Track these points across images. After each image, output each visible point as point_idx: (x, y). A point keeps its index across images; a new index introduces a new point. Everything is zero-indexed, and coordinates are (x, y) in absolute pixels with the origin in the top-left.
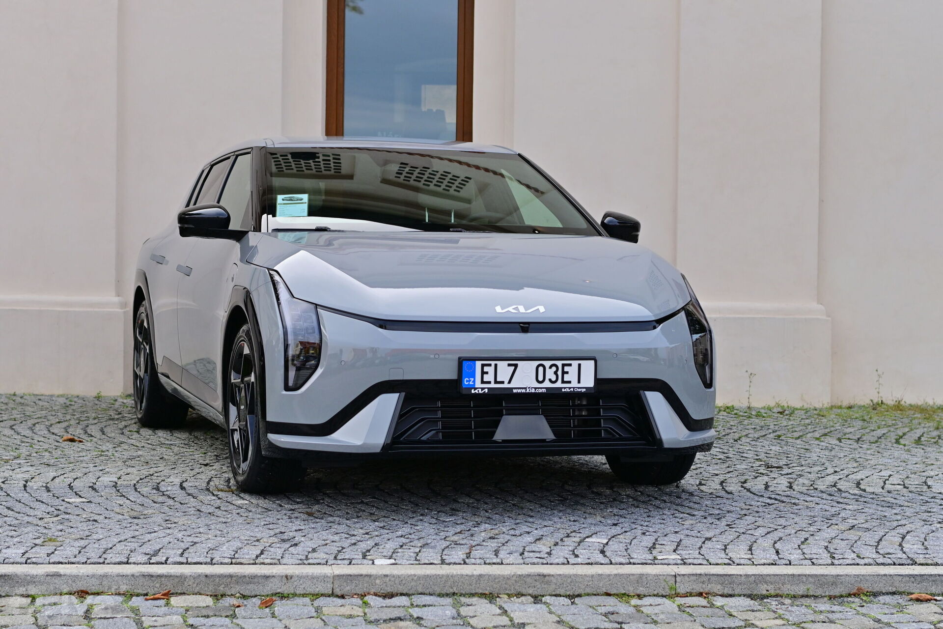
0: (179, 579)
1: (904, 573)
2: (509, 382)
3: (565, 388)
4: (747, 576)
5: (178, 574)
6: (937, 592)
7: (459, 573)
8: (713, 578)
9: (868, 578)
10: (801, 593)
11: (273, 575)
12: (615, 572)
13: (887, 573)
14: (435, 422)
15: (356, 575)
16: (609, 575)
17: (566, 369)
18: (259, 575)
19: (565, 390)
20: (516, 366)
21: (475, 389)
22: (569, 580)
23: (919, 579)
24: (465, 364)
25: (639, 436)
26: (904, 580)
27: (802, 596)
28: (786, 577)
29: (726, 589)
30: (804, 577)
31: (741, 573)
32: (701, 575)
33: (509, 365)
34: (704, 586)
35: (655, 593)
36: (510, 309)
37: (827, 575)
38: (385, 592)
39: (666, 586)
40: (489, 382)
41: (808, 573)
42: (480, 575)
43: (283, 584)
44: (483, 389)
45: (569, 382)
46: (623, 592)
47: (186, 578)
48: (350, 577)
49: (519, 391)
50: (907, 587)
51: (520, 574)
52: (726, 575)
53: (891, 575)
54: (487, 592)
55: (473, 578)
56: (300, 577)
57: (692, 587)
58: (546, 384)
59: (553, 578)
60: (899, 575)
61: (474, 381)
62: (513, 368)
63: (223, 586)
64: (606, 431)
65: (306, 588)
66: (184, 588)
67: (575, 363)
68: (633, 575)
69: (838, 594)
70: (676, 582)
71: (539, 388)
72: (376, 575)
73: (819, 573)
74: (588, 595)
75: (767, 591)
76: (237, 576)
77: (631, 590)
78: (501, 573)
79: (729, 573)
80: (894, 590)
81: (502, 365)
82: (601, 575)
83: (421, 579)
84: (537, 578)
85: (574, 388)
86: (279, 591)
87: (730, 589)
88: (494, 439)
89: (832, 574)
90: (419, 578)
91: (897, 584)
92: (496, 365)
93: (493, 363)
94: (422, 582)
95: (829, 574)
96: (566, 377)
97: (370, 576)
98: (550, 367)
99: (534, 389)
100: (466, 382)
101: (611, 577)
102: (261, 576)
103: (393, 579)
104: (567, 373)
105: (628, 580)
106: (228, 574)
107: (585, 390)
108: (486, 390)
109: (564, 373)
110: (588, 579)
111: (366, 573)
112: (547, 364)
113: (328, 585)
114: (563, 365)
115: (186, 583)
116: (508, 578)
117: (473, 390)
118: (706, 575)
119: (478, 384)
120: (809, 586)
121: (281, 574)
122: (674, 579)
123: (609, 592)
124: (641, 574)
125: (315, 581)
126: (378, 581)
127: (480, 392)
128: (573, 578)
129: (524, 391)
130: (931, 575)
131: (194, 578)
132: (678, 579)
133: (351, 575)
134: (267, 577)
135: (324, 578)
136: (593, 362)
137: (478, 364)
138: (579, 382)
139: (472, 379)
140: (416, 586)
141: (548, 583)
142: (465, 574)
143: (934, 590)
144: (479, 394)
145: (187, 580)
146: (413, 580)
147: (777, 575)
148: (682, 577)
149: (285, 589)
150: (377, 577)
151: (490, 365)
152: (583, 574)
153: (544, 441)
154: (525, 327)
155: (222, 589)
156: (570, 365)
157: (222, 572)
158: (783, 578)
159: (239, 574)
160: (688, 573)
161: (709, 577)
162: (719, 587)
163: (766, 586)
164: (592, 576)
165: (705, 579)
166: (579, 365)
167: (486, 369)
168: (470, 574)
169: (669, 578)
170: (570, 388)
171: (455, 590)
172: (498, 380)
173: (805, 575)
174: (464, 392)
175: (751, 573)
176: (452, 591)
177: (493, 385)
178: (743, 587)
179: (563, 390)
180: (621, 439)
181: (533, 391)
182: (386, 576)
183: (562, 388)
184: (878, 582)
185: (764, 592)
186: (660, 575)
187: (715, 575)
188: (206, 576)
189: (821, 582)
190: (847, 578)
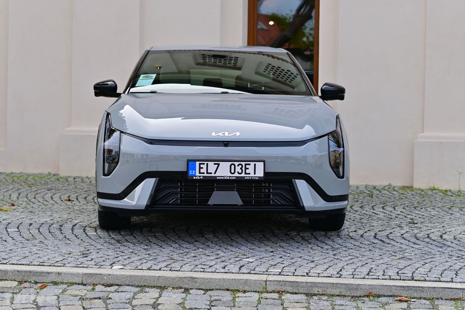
0: (4, 272)
1: (398, 285)
2: (215, 173)
3: (246, 177)
4: (306, 283)
5: (4, 270)
6: (417, 297)
7: (148, 275)
8: (287, 283)
9: (376, 287)
10: (337, 294)
11: (52, 272)
12: (233, 278)
13: (388, 285)
14: (177, 194)
15: (94, 274)
16: (229, 279)
17: (247, 166)
18: (45, 272)
19: (247, 178)
20: (219, 164)
21: (196, 176)
22: (207, 281)
23: (407, 288)
24: (190, 163)
25: (292, 204)
26: (398, 289)
27: (338, 296)
28: (329, 284)
29: (294, 289)
30: (339, 285)
31: (303, 281)
32: (280, 281)
33: (215, 164)
34: (282, 287)
35: (255, 290)
36: (220, 134)
37: (352, 284)
38: (109, 283)
39: (261, 287)
40: (204, 173)
41: (342, 282)
42: (159, 276)
43: (57, 277)
44: (200, 176)
45: (249, 174)
46: (237, 289)
47: (8, 272)
48: (91, 275)
49: (220, 178)
50: (400, 293)
51: (181, 276)
52: (295, 282)
53: (390, 286)
54: (162, 286)
55: (155, 278)
56: (65, 274)
57: (275, 288)
58: (236, 175)
59: (198, 280)
60: (395, 286)
61: (195, 172)
62: (217, 165)
63: (26, 277)
64: (273, 200)
65: (68, 279)
66: (7, 277)
67: (252, 164)
68: (242, 280)
69: (358, 295)
70: (266, 284)
71: (231, 177)
72: (104, 274)
73: (348, 283)
74: (217, 289)
75: (318, 291)
76: (34, 272)
77: (241, 288)
78: (170, 276)
79: (296, 281)
80: (392, 294)
81: (211, 164)
82: (225, 279)
83: (128, 277)
84: (190, 279)
85: (251, 177)
86: (55, 280)
87: (297, 290)
88: (208, 204)
89: (355, 283)
90: (127, 276)
91: (393, 291)
92: (207, 164)
93: (206, 163)
94: (128, 279)
95: (354, 283)
96: (247, 171)
97: (101, 275)
98: (238, 165)
99: (229, 177)
100: (190, 173)
101: (230, 281)
102: (46, 272)
103: (113, 277)
104: (248, 169)
105: (240, 282)
106: (29, 271)
107: (258, 178)
108: (202, 177)
109: (246, 168)
110: (217, 281)
111: (99, 273)
112: (236, 164)
113: (80, 279)
114: (246, 165)
115: (8, 275)
116: (174, 279)
117: (194, 177)
118: (283, 281)
119: (197, 174)
120: (342, 290)
121: (56, 272)
122: (265, 283)
123: (229, 288)
124: (247, 280)
125: (73, 276)
126: (105, 278)
127: (198, 178)
128: (209, 280)
129: (223, 178)
130: (414, 287)
131: (12, 272)
132: (268, 283)
133: (91, 274)
134: (49, 273)
135: (78, 275)
136: (263, 163)
137: (198, 163)
138: (255, 174)
139: (194, 171)
140: (125, 281)
141: (196, 282)
142: (151, 275)
143: (416, 295)
144: (198, 179)
145: (9, 273)
146: (123, 277)
147: (324, 283)
148: (270, 282)
149: (58, 280)
150: (105, 275)
151: (204, 164)
152: (215, 278)
153: (237, 205)
154: (226, 144)
155: (26, 278)
156: (250, 164)
157: (26, 270)
158: (327, 285)
159: (35, 271)
160: (273, 280)
161: (285, 282)
162: (290, 288)
163: (317, 289)
164: (220, 279)
165: (283, 283)
166: (255, 165)
167: (202, 166)
168: (154, 275)
169: (262, 282)
170: (249, 177)
171: (146, 284)
172: (208, 172)
173: (340, 284)
174: (189, 178)
175: (309, 281)
176: (144, 284)
177: (206, 175)
178: (304, 289)
179: (245, 178)
180: (282, 205)
181: (228, 178)
182: (109, 275)
183: (245, 177)
184: (382, 289)
185: (316, 292)
186: (257, 280)
187: (288, 281)
188: (18, 271)
189: (349, 288)
190: (364, 286)
